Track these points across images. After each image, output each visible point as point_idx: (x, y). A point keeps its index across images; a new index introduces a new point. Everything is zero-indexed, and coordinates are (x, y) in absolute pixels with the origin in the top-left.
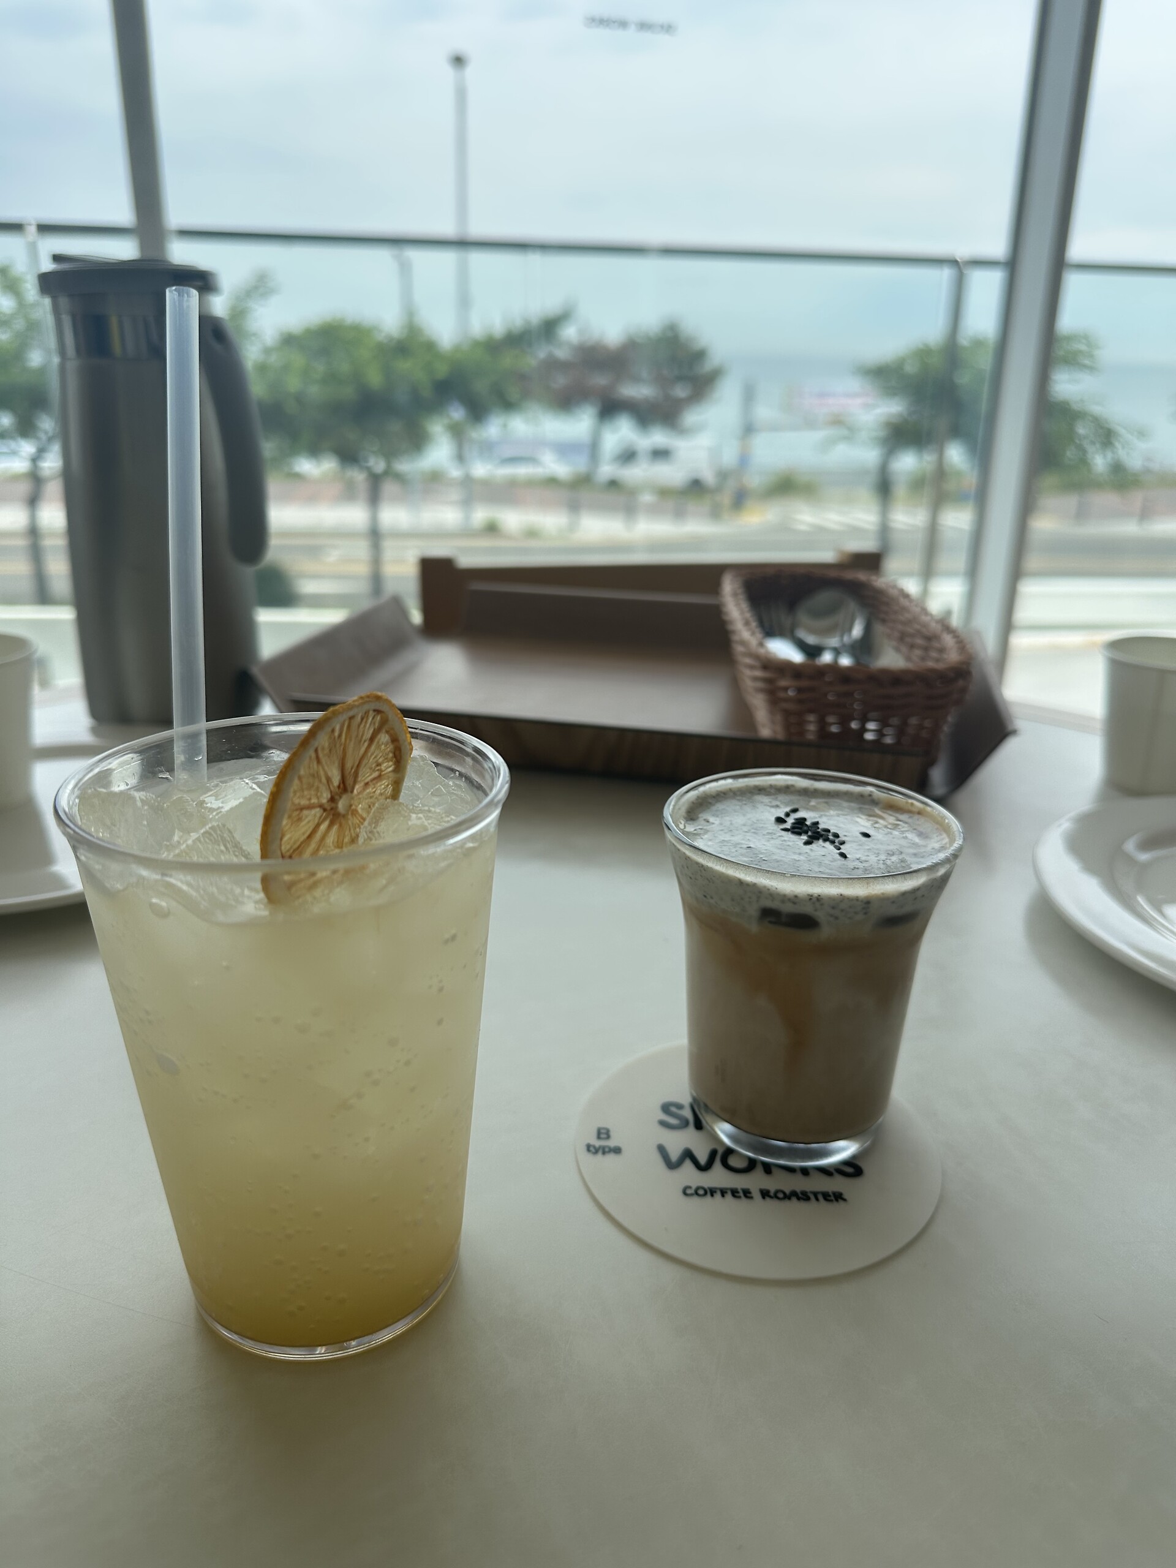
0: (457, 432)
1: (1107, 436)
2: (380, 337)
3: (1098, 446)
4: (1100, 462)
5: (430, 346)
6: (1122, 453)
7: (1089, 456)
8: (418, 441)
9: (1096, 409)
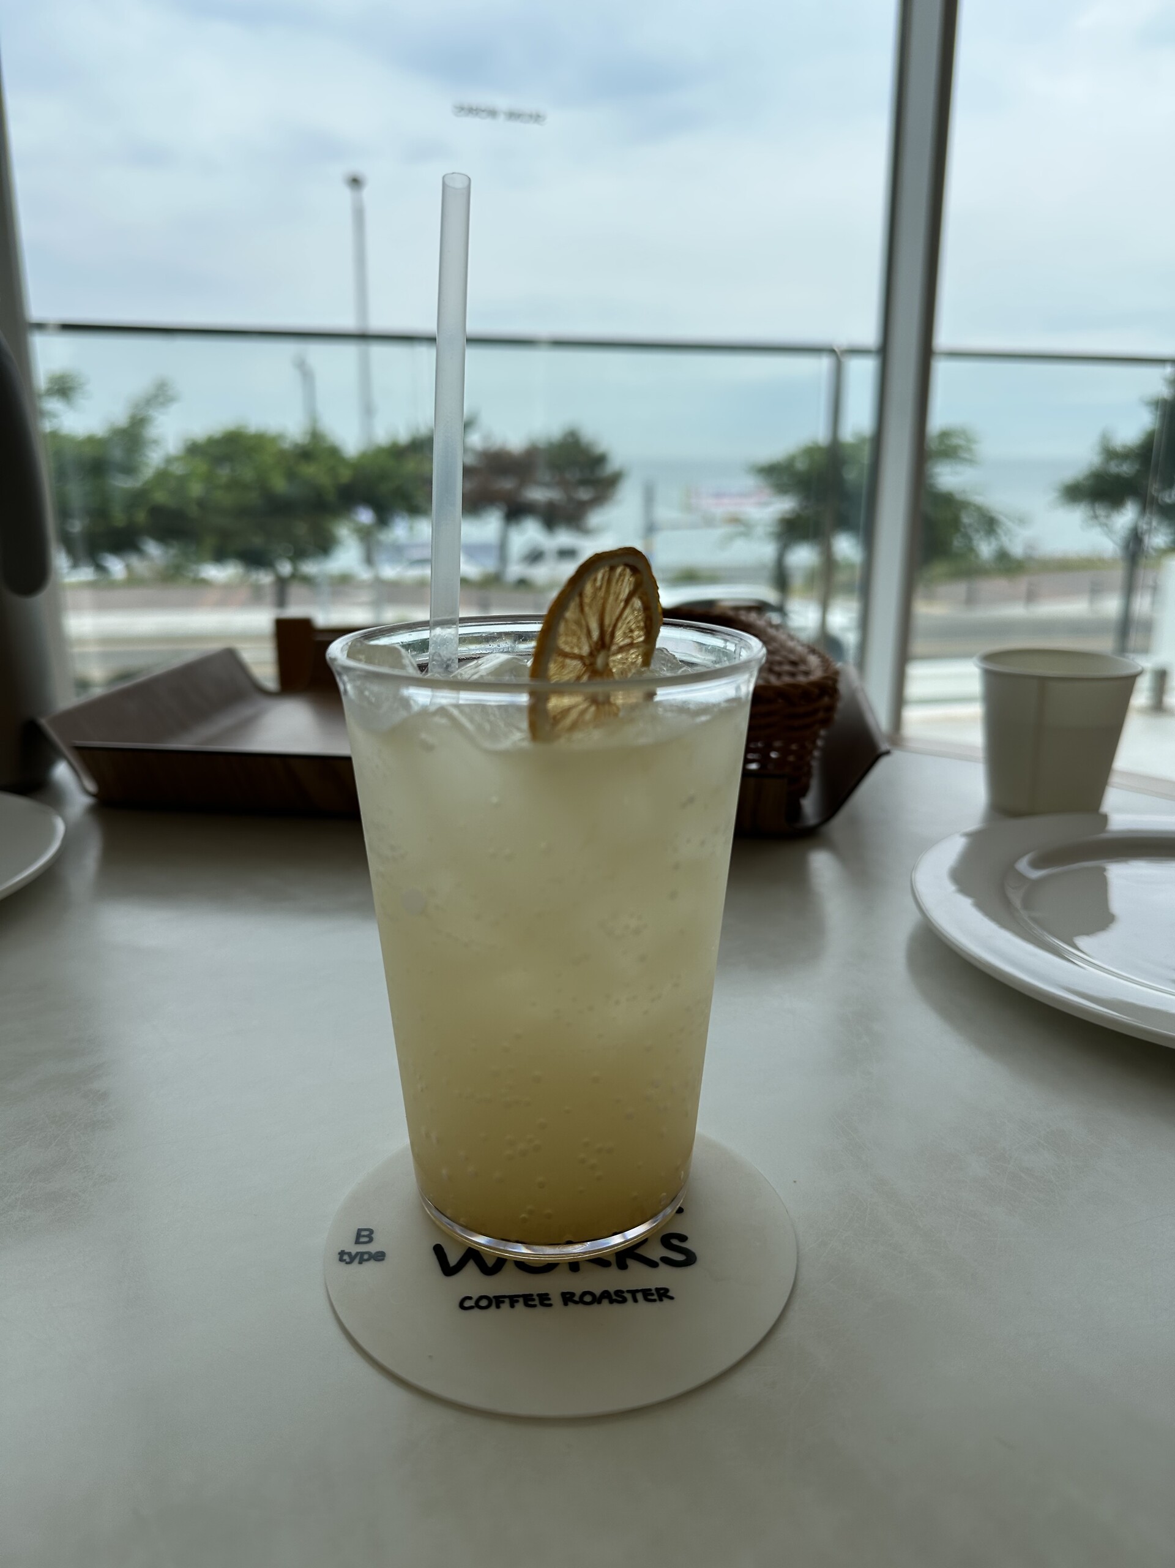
0: (366, 536)
1: (990, 524)
2: (286, 445)
3: (982, 533)
4: (986, 549)
5: (334, 452)
6: (1005, 540)
7: (975, 542)
8: (324, 546)
9: (978, 499)
